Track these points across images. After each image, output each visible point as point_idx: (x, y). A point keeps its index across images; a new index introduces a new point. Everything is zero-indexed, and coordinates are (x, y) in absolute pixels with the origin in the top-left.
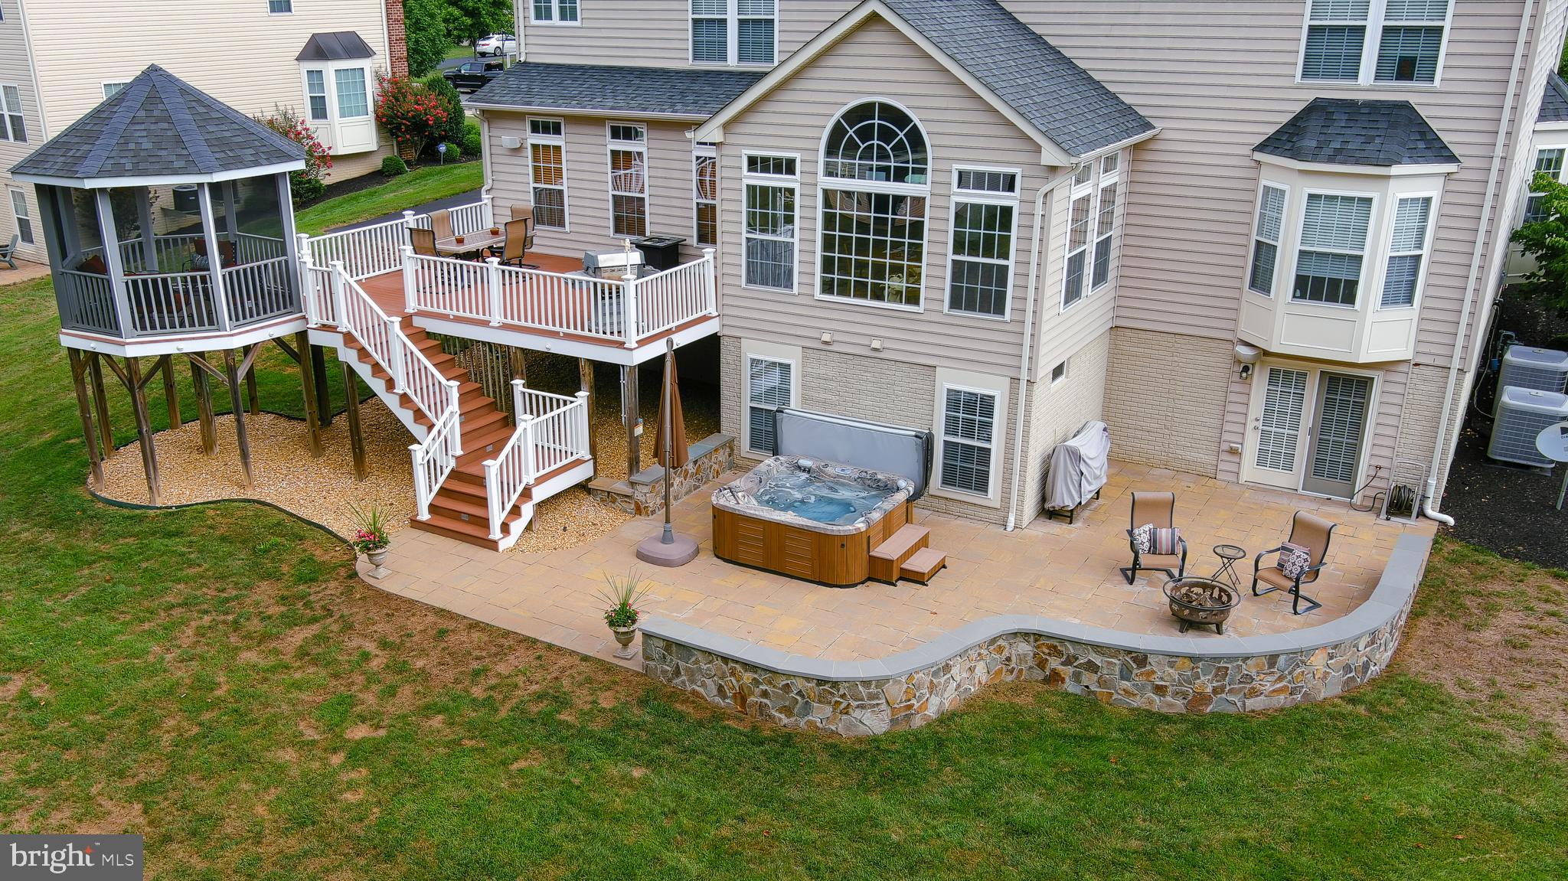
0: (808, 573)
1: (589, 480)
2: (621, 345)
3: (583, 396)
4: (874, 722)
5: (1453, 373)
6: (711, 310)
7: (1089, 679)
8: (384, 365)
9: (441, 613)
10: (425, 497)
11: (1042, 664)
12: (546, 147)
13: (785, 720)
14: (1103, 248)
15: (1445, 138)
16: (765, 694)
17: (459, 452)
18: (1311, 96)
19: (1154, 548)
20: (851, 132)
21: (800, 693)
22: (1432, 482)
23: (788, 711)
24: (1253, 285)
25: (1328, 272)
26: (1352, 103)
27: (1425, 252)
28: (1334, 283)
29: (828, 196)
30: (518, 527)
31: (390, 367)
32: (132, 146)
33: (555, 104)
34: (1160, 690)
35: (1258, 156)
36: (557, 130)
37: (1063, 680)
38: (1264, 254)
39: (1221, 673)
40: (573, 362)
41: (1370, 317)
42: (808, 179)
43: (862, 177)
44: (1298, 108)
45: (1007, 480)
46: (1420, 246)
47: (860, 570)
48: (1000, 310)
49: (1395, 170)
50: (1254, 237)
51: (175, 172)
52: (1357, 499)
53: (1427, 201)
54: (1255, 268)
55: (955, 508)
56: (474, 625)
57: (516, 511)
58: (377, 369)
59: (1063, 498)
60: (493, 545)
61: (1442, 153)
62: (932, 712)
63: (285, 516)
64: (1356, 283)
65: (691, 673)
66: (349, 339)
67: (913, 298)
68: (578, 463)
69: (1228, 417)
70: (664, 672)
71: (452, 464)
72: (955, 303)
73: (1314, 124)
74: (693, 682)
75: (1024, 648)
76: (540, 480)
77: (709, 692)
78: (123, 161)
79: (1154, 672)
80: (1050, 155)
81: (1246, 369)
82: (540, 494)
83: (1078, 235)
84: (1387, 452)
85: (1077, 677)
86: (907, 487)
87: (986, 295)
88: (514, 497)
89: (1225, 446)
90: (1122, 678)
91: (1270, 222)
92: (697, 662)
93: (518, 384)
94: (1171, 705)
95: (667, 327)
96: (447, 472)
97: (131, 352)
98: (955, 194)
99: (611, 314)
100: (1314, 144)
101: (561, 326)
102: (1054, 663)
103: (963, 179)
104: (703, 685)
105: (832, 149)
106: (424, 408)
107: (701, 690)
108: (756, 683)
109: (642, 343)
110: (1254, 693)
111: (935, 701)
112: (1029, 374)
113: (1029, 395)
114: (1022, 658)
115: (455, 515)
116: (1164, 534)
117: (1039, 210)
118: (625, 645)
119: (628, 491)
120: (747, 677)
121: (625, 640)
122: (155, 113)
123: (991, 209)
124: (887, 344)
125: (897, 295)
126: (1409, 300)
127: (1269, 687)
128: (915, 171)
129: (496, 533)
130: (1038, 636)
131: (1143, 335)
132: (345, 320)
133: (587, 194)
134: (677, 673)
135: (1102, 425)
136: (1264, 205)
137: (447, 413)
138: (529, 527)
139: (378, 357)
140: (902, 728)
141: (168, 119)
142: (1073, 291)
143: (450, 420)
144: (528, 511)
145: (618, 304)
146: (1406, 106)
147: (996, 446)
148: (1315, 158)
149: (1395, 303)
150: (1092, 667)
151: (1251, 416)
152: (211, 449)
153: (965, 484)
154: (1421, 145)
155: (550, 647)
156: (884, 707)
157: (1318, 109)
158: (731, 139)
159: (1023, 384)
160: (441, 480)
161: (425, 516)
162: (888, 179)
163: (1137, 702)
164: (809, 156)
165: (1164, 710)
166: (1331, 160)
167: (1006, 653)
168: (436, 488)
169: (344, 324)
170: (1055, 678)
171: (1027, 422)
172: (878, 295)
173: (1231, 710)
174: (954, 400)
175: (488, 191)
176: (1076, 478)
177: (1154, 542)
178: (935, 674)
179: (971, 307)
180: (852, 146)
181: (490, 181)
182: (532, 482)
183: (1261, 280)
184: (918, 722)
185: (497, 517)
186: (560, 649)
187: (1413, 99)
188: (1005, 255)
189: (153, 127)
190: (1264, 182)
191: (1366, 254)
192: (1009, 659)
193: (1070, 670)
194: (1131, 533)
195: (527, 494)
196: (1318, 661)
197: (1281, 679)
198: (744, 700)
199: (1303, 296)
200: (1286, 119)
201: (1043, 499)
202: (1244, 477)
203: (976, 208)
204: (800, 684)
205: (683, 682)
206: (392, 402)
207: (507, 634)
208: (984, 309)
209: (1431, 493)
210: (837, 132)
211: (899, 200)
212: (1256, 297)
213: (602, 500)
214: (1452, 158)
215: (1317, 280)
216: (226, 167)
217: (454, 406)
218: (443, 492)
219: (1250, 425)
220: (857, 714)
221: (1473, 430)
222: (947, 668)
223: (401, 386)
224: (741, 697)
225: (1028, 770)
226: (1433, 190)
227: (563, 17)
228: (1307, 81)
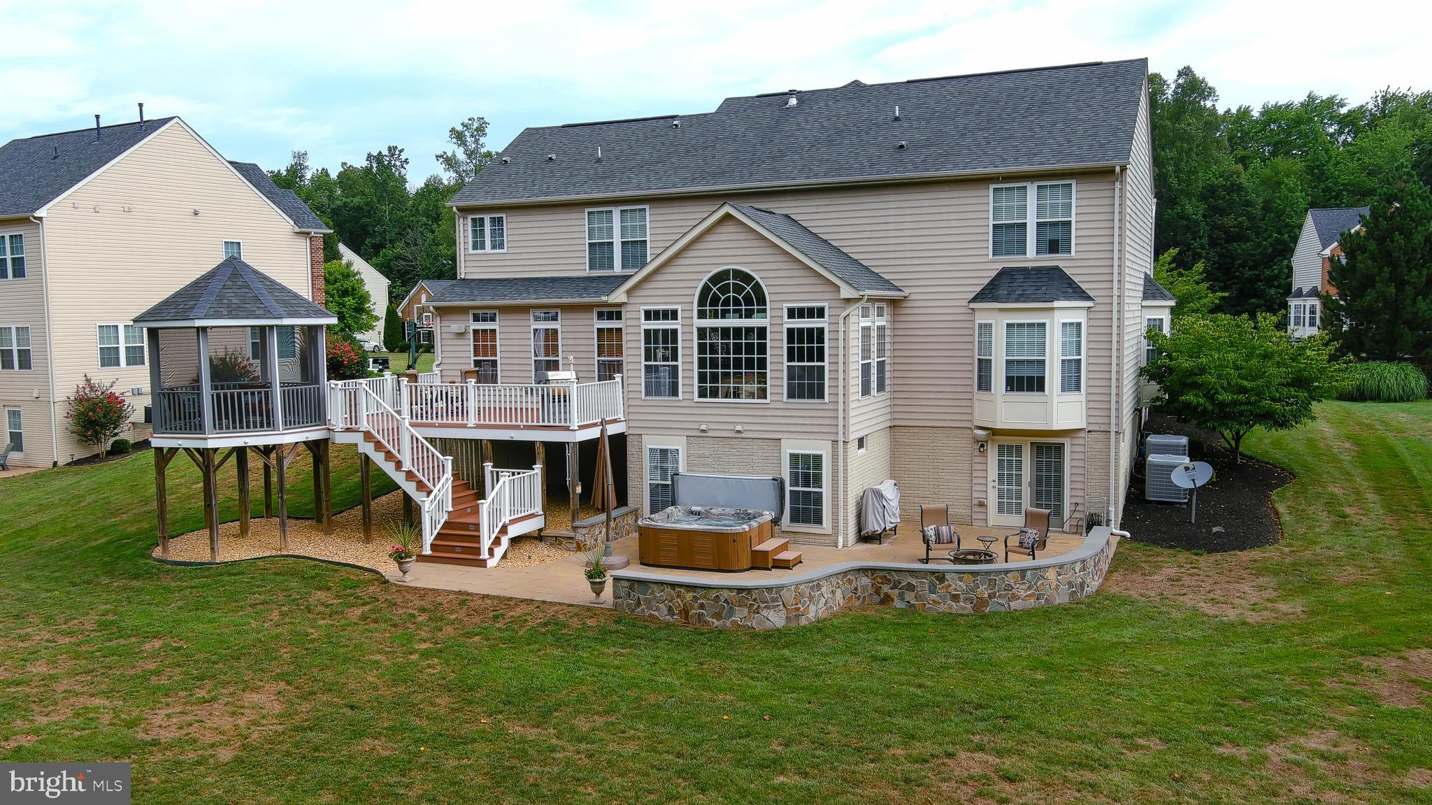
0: (710, 565)
1: (540, 530)
2: (567, 429)
3: (538, 468)
4: (776, 619)
5: (1113, 434)
6: (621, 416)
7: (910, 596)
8: (395, 452)
9: (460, 593)
10: (429, 538)
11: (878, 591)
12: (485, 331)
13: (717, 623)
14: (881, 365)
15: (1083, 286)
16: (702, 606)
17: (450, 509)
18: (1000, 266)
19: (939, 540)
20: (715, 289)
21: (726, 601)
22: (1112, 509)
23: (718, 616)
24: (980, 388)
25: (1026, 372)
26: (1025, 270)
27: (1083, 357)
28: (1030, 379)
29: (702, 332)
30: (499, 552)
31: (399, 453)
32: (226, 301)
33: (493, 299)
34: (955, 598)
35: (973, 305)
36: (493, 319)
37: (893, 600)
38: (984, 367)
39: (992, 583)
40: (531, 444)
41: (1056, 399)
42: (687, 322)
43: (723, 317)
44: (993, 274)
45: (835, 514)
46: (1079, 354)
47: (746, 562)
48: (821, 396)
49: (1056, 304)
50: (977, 357)
51: (258, 317)
52: (1066, 527)
53: (1079, 325)
54: (980, 377)
55: (800, 538)
56: (485, 597)
57: (497, 542)
58: (389, 456)
59: (874, 525)
60: (483, 563)
61: (1083, 295)
62: (811, 615)
64: (1044, 378)
65: (648, 602)
66: (368, 436)
67: (763, 393)
68: (532, 516)
69: (975, 481)
70: (629, 605)
71: (446, 517)
72: (791, 395)
73: (1004, 282)
74: (649, 608)
75: (865, 581)
76: (513, 522)
77: (662, 613)
78: (220, 310)
79: (950, 585)
80: (846, 292)
81: (982, 446)
82: (514, 531)
83: (866, 353)
84: (1080, 493)
85: (901, 596)
86: (768, 516)
87: (811, 386)
88: (497, 531)
89: (975, 502)
90: (931, 592)
91: (985, 346)
92: (653, 593)
93: (488, 466)
94: (963, 608)
95: (594, 421)
96: (442, 522)
97: (211, 444)
98: (786, 323)
99: (560, 413)
100: (1006, 292)
101: (522, 421)
102: (886, 589)
103: (791, 313)
104: (658, 609)
105: (702, 302)
106: (425, 480)
107: (656, 613)
108: (695, 599)
109: (581, 427)
110: (1015, 597)
111: (812, 608)
112: (844, 437)
113: (845, 452)
114: (864, 588)
115: (452, 549)
116: (944, 529)
117: (841, 328)
118: (598, 594)
119: (572, 534)
120: (689, 596)
121: (598, 588)
122: (238, 283)
123: (810, 331)
124: (747, 427)
125: (751, 395)
126: (1078, 388)
127: (1023, 594)
128: (759, 311)
129: (485, 555)
130: (874, 570)
131: (912, 430)
132: (365, 423)
133: (516, 361)
134: (639, 604)
135: (893, 482)
136: (980, 335)
137: (443, 480)
138: (504, 557)
139: (390, 447)
140: (793, 625)
141: (248, 287)
142: (866, 391)
143: (444, 487)
144: (505, 541)
145: (565, 406)
146: (1057, 268)
147: (826, 490)
148: (1007, 300)
149: (1070, 390)
150: (911, 587)
151: (990, 479)
152: (247, 533)
153: (806, 520)
154: (1070, 290)
155: (544, 602)
156: (781, 607)
157: (1004, 273)
158: (633, 300)
159: (841, 444)
160: (439, 527)
161: (427, 551)
162: (741, 317)
163: (942, 608)
164: (687, 307)
165: (960, 612)
166: (1017, 301)
167: (854, 585)
168: (435, 533)
169: (364, 425)
170: (887, 600)
171: (845, 470)
172: (737, 395)
173: (1002, 609)
174: (794, 458)
175: (438, 366)
176: (880, 510)
177: (938, 534)
178: (812, 588)
179: (801, 396)
180: (715, 301)
181: (440, 358)
182: (507, 522)
183: (984, 383)
184: (803, 622)
185: (486, 543)
186: (551, 603)
187: (1061, 264)
188: (821, 359)
189: (238, 291)
190: (978, 321)
191: (1047, 358)
192: (856, 589)
193: (897, 591)
194: (923, 531)
195: (504, 530)
196: (1051, 575)
197: (1030, 588)
198: (687, 613)
199: (1012, 390)
200: (986, 281)
201: (860, 530)
202: (991, 523)
203: (801, 331)
204: (726, 594)
205: (643, 610)
206: (399, 478)
207: (510, 599)
208: (811, 396)
209: (1112, 517)
210: (706, 290)
211: (749, 330)
212: (983, 395)
213: (551, 544)
214: (1089, 298)
215: (1020, 379)
216: (291, 316)
217: (449, 474)
218: (440, 536)
219: (990, 485)
220: (765, 613)
222: (819, 587)
223: (407, 465)
224: (685, 612)
226: (1080, 317)
227: (494, 247)
228: (997, 258)
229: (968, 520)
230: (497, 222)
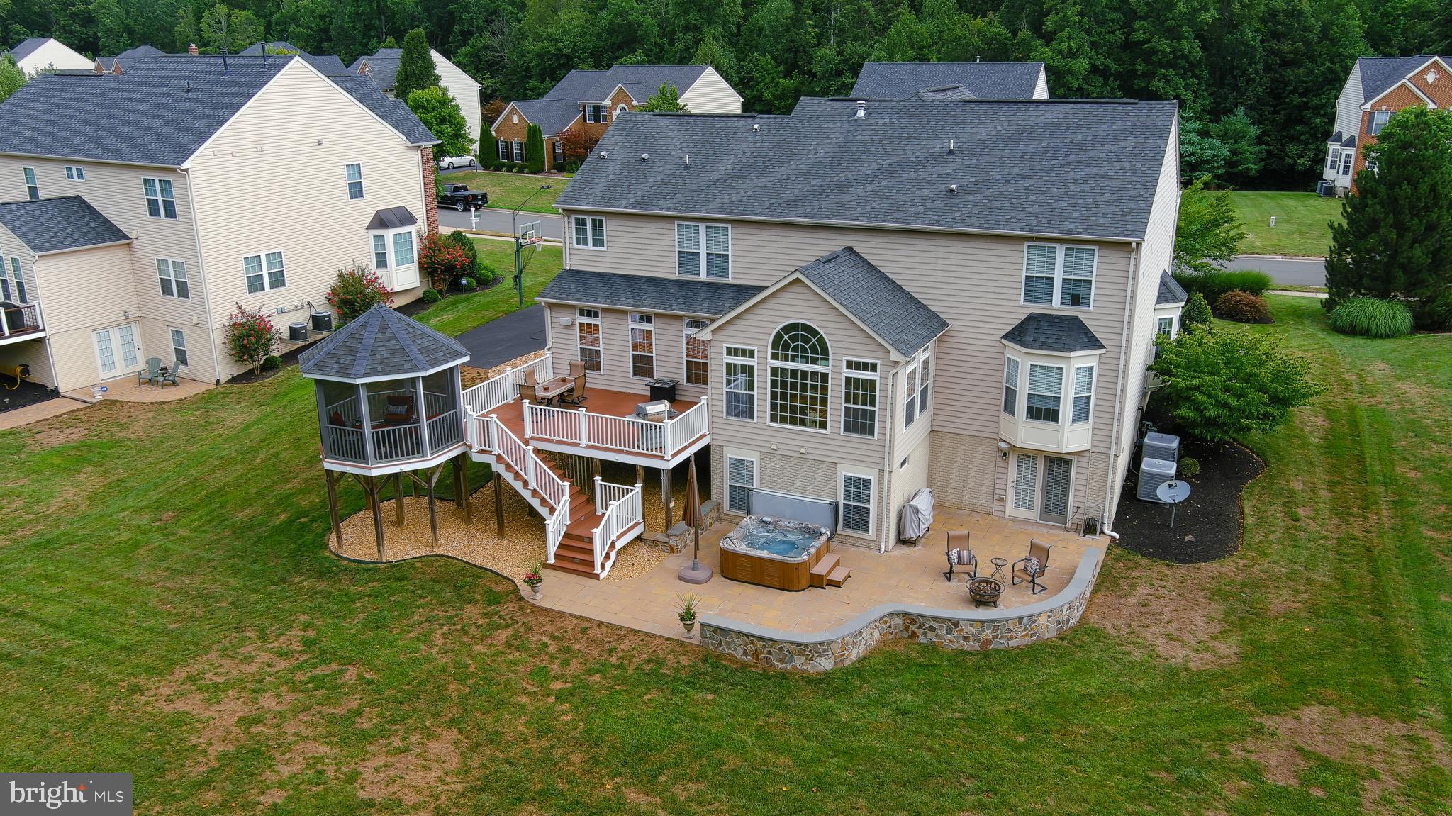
0: (777, 585)
1: (642, 534)
2: (662, 458)
3: (639, 485)
4: (826, 664)
5: (1112, 457)
6: (706, 431)
7: (931, 635)
8: (522, 473)
9: (580, 618)
10: (552, 549)
11: (907, 629)
12: (589, 325)
13: (781, 666)
14: (924, 392)
15: (1098, 336)
16: (769, 653)
17: (569, 522)
18: (1029, 311)
19: (960, 562)
20: (786, 337)
21: (788, 651)
22: (1106, 515)
23: (782, 661)
24: (1006, 409)
25: (1044, 406)
26: (1050, 316)
27: (1093, 394)
28: (1047, 411)
29: (774, 371)
30: (608, 565)
31: (526, 475)
32: (378, 356)
33: (595, 301)
34: (966, 639)
35: (1004, 341)
36: (596, 315)
37: (918, 637)
38: (1010, 395)
39: (996, 628)
40: (633, 467)
41: (1066, 429)
42: (763, 361)
43: (793, 360)
44: (1023, 317)
45: (879, 524)
46: (1089, 391)
47: (806, 582)
48: (872, 433)
49: (1073, 354)
50: (1005, 385)
51: (406, 371)
52: (1069, 525)
53: (1091, 368)
54: (1006, 400)
55: (851, 541)
56: (601, 624)
57: (607, 556)
58: (517, 476)
59: (910, 533)
60: (597, 577)
61: (1097, 344)
62: (854, 657)
63: (464, 564)
64: (1058, 411)
65: (728, 644)
66: (499, 458)
67: (823, 425)
68: (637, 524)
69: (997, 476)
70: (712, 644)
71: (565, 529)
72: (847, 429)
73: (1031, 327)
74: (729, 649)
75: (898, 621)
76: (619, 537)
77: (739, 653)
78: (376, 366)
79: (963, 630)
80: (895, 356)
81: (1005, 454)
82: (619, 545)
83: (911, 390)
84: (1081, 499)
85: (925, 634)
86: (826, 531)
87: (864, 425)
88: (607, 547)
89: (996, 497)
90: (948, 634)
91: (1012, 376)
92: (731, 638)
93: (598, 479)
94: (972, 646)
95: (685, 444)
96: (563, 533)
97: (374, 473)
98: (845, 372)
99: (656, 443)
100: (1032, 339)
101: (625, 447)
102: (913, 628)
103: (850, 365)
104: (735, 650)
105: (775, 345)
106: (547, 498)
107: (734, 653)
108: (765, 647)
109: (674, 456)
110: (1012, 638)
111: (855, 651)
112: (889, 466)
113: (889, 479)
114: (897, 626)
115: (571, 560)
116: (965, 553)
117: (890, 383)
118: (689, 631)
119: (666, 539)
120: (760, 644)
121: (689, 628)
122: (387, 335)
123: (865, 381)
124: (810, 451)
125: (814, 424)
126: (1087, 419)
127: (1019, 634)
128: (822, 359)
129: (598, 570)
130: (904, 614)
131: (948, 435)
132: (497, 448)
133: (616, 353)
134: (720, 644)
135: (929, 490)
136: (1008, 368)
137: (562, 502)
138: (614, 565)
139: (518, 469)
140: (840, 666)
141: (395, 338)
142: (910, 419)
143: (564, 505)
144: (613, 555)
145: (660, 439)
146: (1076, 319)
147: (872, 506)
148: (1032, 347)
149: (1080, 420)
150: (932, 629)
151: (1010, 479)
152: (403, 522)
153: (856, 527)
154: (1086, 340)
155: (647, 634)
156: (830, 656)
157: (1032, 318)
158: (716, 338)
159: (886, 474)
160: (560, 538)
161: (552, 561)
162: (807, 363)
163: (955, 646)
164: (763, 349)
165: (969, 649)
166: (1040, 348)
167: (888, 624)
168: (557, 544)
169: (496, 450)
170: (914, 635)
171: (889, 493)
172: (803, 423)
173: (1002, 647)
174: (848, 480)
175: (549, 349)
176: (916, 522)
177: (960, 557)
178: (855, 637)
179: (855, 431)
180: (786, 346)
181: (551, 343)
182: (615, 539)
183: (1009, 407)
184: (847, 663)
185: (599, 559)
186: (653, 635)
187: (1080, 316)
188: (873, 403)
189: (388, 344)
190: (1008, 355)
191: (1062, 396)
192: (890, 627)
193: (922, 631)
194: (948, 553)
195: (613, 546)
196: (1043, 619)
197: (1025, 630)
198: (758, 656)
199: (1032, 418)
200: (1017, 322)
201: (899, 533)
202: (1008, 514)
203: (857, 380)
204: (788, 646)
205: (724, 649)
206: (526, 495)
207: (621, 628)
208: (863, 432)
209: (1106, 521)
210: (778, 337)
211: (814, 374)
212: (1007, 416)
213: (649, 545)
214: (1102, 347)
215: (1039, 410)
216: (433, 366)
217: (566, 497)
218: (561, 546)
219: (1010, 485)
220: (818, 660)
221: (1131, 481)
222: (860, 633)
223: (532, 485)
224: (756, 655)
225: (905, 683)
226: (1094, 363)
227: (595, 245)
228: (1027, 304)
229: (989, 510)
230: (598, 225)
